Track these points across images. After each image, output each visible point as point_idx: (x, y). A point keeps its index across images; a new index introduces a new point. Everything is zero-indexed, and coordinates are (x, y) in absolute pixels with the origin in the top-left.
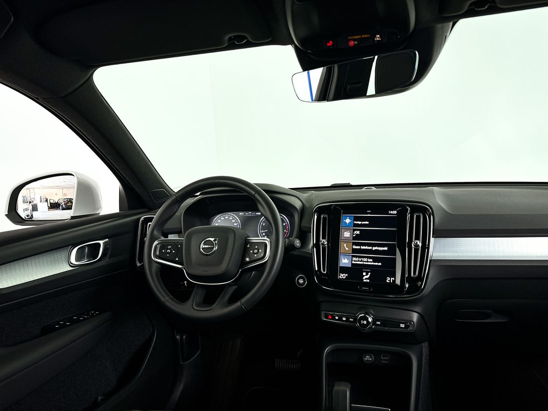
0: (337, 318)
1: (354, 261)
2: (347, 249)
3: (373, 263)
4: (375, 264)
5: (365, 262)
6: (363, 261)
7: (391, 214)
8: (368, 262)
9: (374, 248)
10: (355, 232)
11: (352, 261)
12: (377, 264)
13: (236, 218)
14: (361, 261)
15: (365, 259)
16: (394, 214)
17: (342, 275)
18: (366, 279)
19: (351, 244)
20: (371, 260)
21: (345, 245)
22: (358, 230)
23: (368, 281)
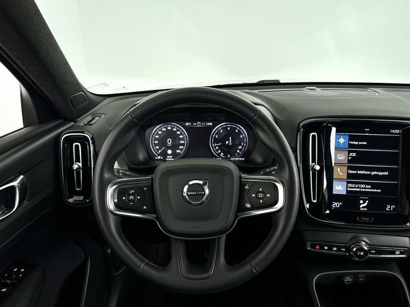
0: (326, 248)
1: (350, 188)
2: (341, 174)
3: (371, 190)
4: (373, 190)
5: (362, 188)
6: (360, 188)
7: (392, 133)
8: (365, 188)
9: (373, 173)
10: (351, 154)
11: (347, 187)
12: (376, 190)
13: (181, 129)
14: (358, 188)
15: (363, 186)
16: (397, 134)
17: (336, 204)
18: (363, 207)
19: (346, 168)
20: (370, 187)
21: (339, 169)
22: (353, 152)
23: (366, 209)
